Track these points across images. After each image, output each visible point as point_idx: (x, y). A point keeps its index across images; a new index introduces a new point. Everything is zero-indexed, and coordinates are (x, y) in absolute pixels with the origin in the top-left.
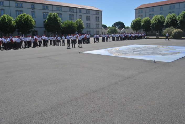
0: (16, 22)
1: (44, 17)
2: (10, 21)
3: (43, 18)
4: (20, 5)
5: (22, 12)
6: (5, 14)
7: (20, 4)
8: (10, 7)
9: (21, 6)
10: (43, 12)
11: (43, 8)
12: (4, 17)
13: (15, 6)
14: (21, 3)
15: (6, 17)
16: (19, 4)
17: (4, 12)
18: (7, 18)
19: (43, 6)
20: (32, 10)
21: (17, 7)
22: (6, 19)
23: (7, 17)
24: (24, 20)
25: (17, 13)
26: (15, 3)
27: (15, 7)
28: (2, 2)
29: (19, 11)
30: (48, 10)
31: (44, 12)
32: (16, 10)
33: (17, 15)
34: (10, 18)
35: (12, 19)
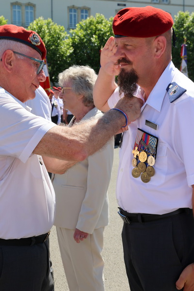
0: (74, 45)
2: (56, 40)
5: (86, 12)
6: (41, 18)
12: (40, 28)
15: (45, 28)
17: (35, 11)
18: (47, 31)
20: (119, 5)
22: (44, 32)
23: (48, 28)
24: (99, 37)
25: (71, 15)
29: (78, 8)
30: (169, 4)
32: (68, 7)
33: (71, 22)
34: (58, 31)
35: (63, 35)
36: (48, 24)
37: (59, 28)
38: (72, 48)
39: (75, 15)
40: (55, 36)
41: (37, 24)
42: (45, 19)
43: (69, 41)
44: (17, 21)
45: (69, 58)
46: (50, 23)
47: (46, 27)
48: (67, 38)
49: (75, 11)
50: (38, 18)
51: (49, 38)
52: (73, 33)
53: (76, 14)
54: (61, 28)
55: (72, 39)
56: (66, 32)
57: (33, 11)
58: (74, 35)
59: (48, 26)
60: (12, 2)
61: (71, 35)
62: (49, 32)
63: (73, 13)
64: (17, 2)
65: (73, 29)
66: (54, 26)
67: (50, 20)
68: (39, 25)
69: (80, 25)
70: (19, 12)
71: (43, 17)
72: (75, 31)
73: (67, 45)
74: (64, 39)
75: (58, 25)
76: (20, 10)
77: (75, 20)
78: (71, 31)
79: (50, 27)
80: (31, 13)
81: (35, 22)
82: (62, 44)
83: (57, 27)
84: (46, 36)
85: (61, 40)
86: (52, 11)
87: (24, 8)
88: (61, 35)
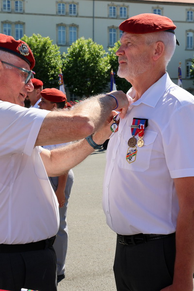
0: (112, 62)
1: (187, 46)
2: (95, 57)
3: (186, 50)
4: (121, 12)
6: (82, 38)
7: (121, 9)
8: (93, 17)
9: (125, 12)
10: (187, 31)
11: (188, 19)
12: (81, 47)
13: (107, 16)
14: (124, 6)
15: (86, 48)
16: (119, 8)
17: (78, 31)
18: (87, 50)
19: (188, 12)
21: (113, 17)
22: (85, 51)
23: (88, 47)
25: (111, 34)
26: (108, 5)
27: (108, 18)
28: (74, 6)
31: (190, 31)
32: (108, 27)
33: (111, 41)
34: (97, 49)
35: (102, 53)
36: (89, 43)
37: (99, 47)
38: (109, 64)
39: (114, 35)
40: (94, 54)
41: (79, 44)
42: (86, 39)
43: (107, 59)
44: (62, 40)
45: (107, 74)
46: (90, 43)
47: (87, 46)
48: (105, 55)
49: (115, 31)
50: (80, 38)
51: (88, 56)
52: (111, 51)
53: (116, 33)
54: (100, 47)
55: (110, 56)
56: (104, 51)
57: (76, 31)
58: (112, 53)
59: (88, 45)
60: (58, 23)
61: (110, 53)
62: (89, 51)
63: (113, 33)
64: (62, 23)
65: (112, 47)
66: (94, 45)
67: (91, 40)
68: (80, 44)
69: (118, 44)
70: (63, 32)
71: (85, 37)
72: (113, 49)
73: (105, 62)
74: (103, 57)
75: (97, 44)
76: (65, 31)
77: (114, 39)
78: (110, 49)
79: (90, 46)
80: (75, 33)
81: (77, 42)
82: (100, 62)
83: (96, 46)
84: (86, 54)
85: (100, 58)
86: (93, 31)
87: (68, 28)
88: (100, 53)
